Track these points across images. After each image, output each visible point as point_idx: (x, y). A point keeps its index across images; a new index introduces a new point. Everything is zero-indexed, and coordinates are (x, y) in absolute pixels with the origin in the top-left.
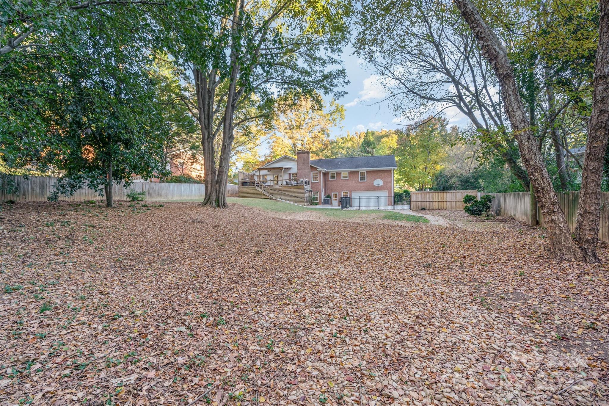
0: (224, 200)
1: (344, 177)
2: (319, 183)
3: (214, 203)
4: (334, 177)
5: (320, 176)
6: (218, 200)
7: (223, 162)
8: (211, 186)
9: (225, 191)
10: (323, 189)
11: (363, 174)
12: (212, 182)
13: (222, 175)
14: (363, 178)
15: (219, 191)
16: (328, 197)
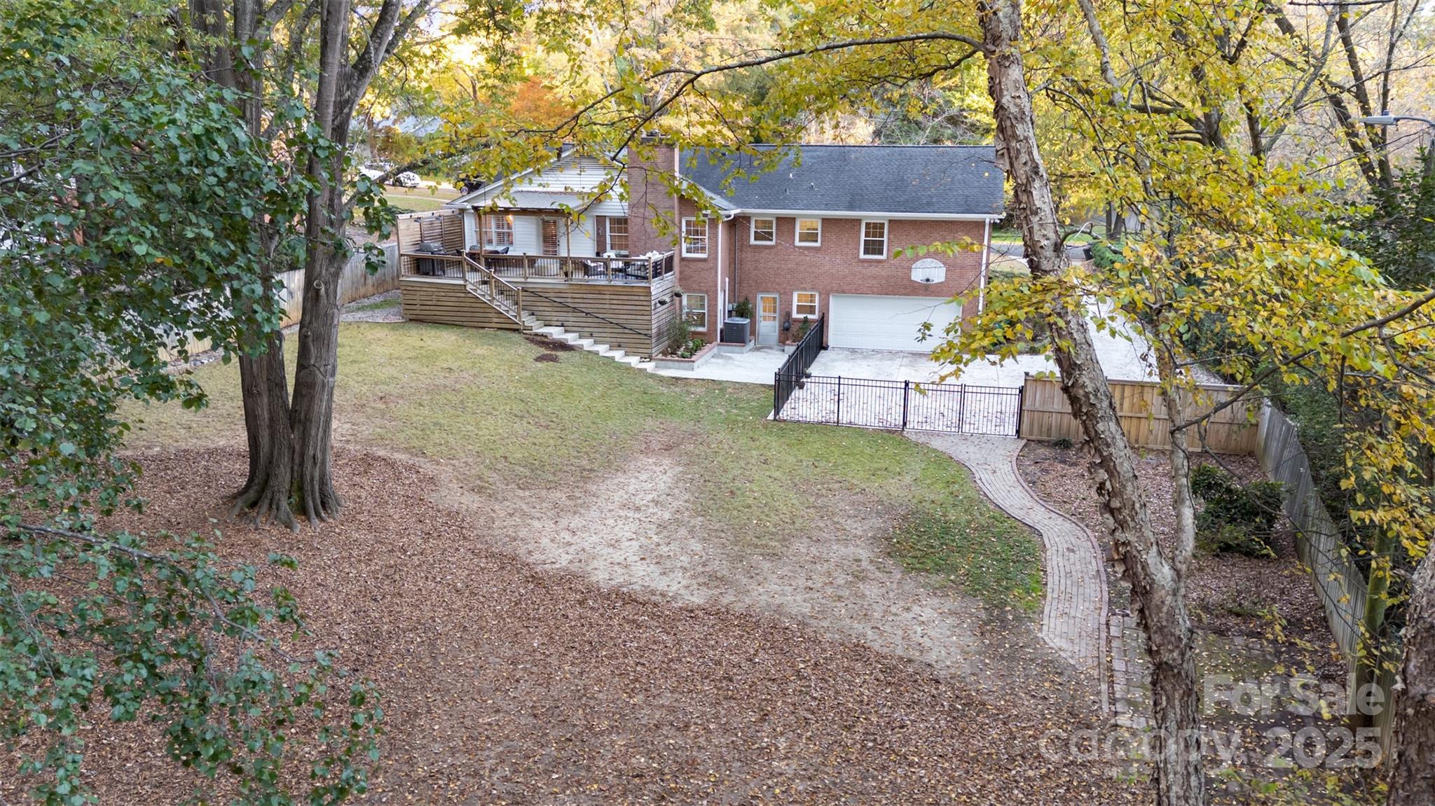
0: (323, 483)
1: (806, 237)
2: (711, 261)
3: (284, 504)
4: (767, 237)
5: (714, 237)
6: (299, 486)
7: (313, 351)
8: (272, 436)
9: (324, 451)
10: (722, 280)
11: (875, 229)
12: (271, 419)
13: (312, 398)
14: (874, 247)
15: (302, 455)
16: (743, 309)
